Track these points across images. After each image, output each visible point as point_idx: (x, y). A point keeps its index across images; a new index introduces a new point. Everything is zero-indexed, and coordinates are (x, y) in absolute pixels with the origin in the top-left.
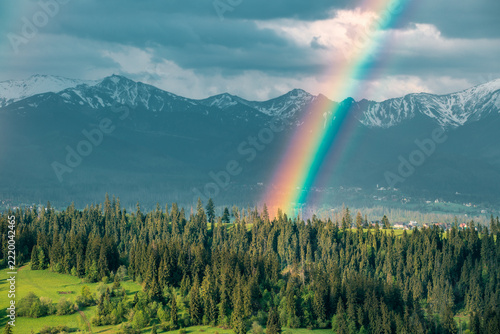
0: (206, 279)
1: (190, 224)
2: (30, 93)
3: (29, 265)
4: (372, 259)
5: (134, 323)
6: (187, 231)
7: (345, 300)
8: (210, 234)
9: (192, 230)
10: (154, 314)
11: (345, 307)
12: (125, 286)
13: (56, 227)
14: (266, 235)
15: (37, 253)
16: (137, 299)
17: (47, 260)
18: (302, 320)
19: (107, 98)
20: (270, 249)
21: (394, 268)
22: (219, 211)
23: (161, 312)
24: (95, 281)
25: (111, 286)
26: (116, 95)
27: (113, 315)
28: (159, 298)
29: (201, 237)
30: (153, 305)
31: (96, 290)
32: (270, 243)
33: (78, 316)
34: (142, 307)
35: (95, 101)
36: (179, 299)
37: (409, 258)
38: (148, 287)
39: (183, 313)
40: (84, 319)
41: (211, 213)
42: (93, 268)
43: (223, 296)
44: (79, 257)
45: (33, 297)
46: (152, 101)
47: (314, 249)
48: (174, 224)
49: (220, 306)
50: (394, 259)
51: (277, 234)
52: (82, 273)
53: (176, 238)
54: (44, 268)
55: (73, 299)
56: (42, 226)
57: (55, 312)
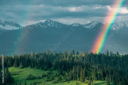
0: (73, 69)
1: (69, 55)
2: (28, 25)
3: (30, 67)
4: (114, 63)
5: (56, 80)
6: (68, 57)
7: (108, 73)
8: (74, 58)
9: (69, 57)
10: (61, 78)
11: (109, 75)
12: (53, 71)
13: (36, 57)
14: (88, 58)
15: (31, 64)
16: (56, 75)
17: (34, 66)
18: (98, 78)
19: (47, 25)
20: (89, 61)
21: (120, 65)
22: (76, 53)
23: (62, 77)
24: (46, 70)
25: (50, 71)
26: (49, 24)
27: (51, 79)
28: (62, 74)
29: (71, 59)
30: (61, 76)
31: (46, 73)
32: (89, 60)
33: (42, 79)
34: (58, 76)
35: (44, 26)
36: (67, 74)
37: (124, 62)
38: (59, 71)
39: (68, 78)
40: (44, 80)
41: (74, 53)
42: (45, 67)
43: (78, 73)
44: (42, 64)
45: (31, 75)
46: (58, 26)
47: (100, 61)
48: (65, 56)
49: (77, 75)
50: (120, 62)
51: (90, 57)
52: (43, 69)
53: (65, 59)
54: (34, 67)
55: (41, 75)
56: (32, 58)
57: (36, 79)
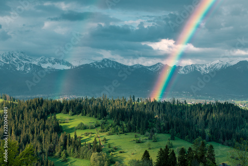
0: (132, 119)
1: (128, 103)
2: (81, 64)
3: (81, 114)
4: (181, 113)
5: (111, 132)
6: (127, 105)
7: (173, 125)
8: (134, 106)
9: (128, 104)
10: (117, 129)
11: (173, 127)
12: (108, 121)
13: (88, 103)
14: (150, 106)
15: (83, 111)
16: (112, 125)
17: (86, 113)
18: (161, 131)
19: (103, 65)
20: (151, 110)
21: (188, 116)
22: (136, 99)
23: (119, 128)
24: (100, 119)
25: (104, 121)
26: (106, 64)
27: (105, 129)
28: (118, 124)
29: (131, 107)
30: (117, 126)
31: (100, 122)
32: (151, 108)
33: (95, 130)
34: (114, 127)
35: (100, 66)
36: (124, 124)
37: (192, 113)
38: (115, 121)
39: (125, 129)
40: (97, 130)
41: (134, 100)
42: (99, 115)
43: (137, 124)
44: (95, 112)
45: (82, 124)
46: (116, 66)
47: (164, 110)
48: (123, 103)
49: (136, 127)
50: (188, 113)
51: (153, 106)
52: (96, 117)
53: (123, 107)
54: (85, 115)
55: (93, 125)
56: (85, 103)
57: (88, 128)
